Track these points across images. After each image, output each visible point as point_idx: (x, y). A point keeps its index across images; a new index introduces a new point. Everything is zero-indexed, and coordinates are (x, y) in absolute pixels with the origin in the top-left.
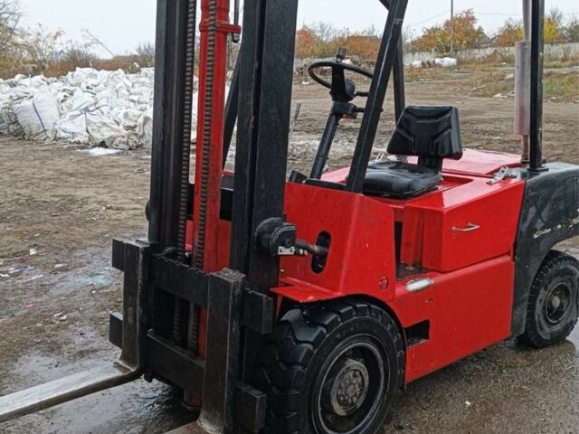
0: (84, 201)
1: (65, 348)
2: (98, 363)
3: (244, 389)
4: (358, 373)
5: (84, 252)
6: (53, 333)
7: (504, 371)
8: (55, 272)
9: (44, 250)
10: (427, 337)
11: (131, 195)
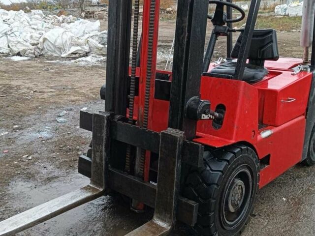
0: (18, 88)
1: (37, 176)
2: (61, 184)
3: (184, 200)
4: (240, 187)
5: (28, 118)
6: (26, 167)
7: (297, 180)
8: (15, 130)
9: (3, 117)
10: (268, 164)
11: (46, 84)
